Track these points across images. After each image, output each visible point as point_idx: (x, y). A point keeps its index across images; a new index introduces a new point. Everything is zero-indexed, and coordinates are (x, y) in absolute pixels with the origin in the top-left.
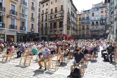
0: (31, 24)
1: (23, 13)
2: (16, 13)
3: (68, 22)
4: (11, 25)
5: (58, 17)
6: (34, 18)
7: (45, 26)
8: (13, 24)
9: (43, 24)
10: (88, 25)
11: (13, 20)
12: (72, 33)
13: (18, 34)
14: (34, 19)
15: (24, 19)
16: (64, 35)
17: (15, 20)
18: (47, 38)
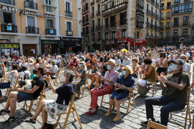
0: (66, 23)
1: (48, 5)
2: (35, 5)
3: (138, 13)
4: (29, 27)
5: (118, 5)
6: (71, 11)
7: (97, 24)
8: (32, 25)
9: (93, 21)
10: (187, 15)
11: (32, 19)
12: (148, 34)
13: (42, 41)
14: (72, 13)
15: (52, 15)
16: (128, 39)
17: (36, 18)
18: (101, 46)
